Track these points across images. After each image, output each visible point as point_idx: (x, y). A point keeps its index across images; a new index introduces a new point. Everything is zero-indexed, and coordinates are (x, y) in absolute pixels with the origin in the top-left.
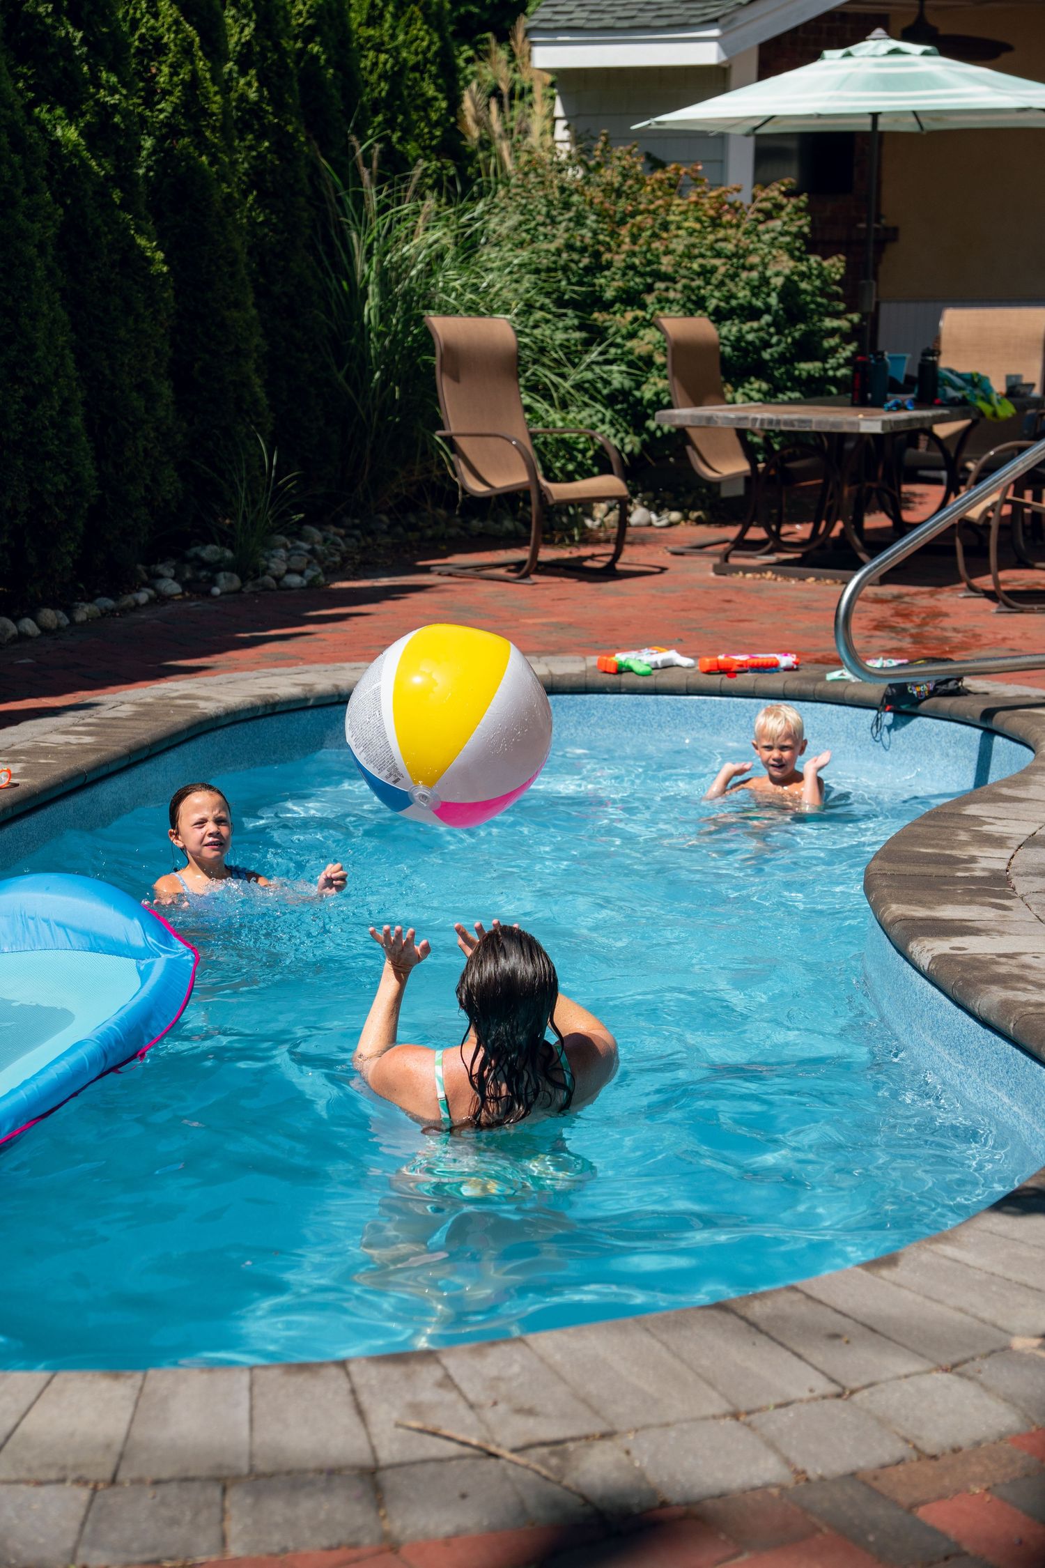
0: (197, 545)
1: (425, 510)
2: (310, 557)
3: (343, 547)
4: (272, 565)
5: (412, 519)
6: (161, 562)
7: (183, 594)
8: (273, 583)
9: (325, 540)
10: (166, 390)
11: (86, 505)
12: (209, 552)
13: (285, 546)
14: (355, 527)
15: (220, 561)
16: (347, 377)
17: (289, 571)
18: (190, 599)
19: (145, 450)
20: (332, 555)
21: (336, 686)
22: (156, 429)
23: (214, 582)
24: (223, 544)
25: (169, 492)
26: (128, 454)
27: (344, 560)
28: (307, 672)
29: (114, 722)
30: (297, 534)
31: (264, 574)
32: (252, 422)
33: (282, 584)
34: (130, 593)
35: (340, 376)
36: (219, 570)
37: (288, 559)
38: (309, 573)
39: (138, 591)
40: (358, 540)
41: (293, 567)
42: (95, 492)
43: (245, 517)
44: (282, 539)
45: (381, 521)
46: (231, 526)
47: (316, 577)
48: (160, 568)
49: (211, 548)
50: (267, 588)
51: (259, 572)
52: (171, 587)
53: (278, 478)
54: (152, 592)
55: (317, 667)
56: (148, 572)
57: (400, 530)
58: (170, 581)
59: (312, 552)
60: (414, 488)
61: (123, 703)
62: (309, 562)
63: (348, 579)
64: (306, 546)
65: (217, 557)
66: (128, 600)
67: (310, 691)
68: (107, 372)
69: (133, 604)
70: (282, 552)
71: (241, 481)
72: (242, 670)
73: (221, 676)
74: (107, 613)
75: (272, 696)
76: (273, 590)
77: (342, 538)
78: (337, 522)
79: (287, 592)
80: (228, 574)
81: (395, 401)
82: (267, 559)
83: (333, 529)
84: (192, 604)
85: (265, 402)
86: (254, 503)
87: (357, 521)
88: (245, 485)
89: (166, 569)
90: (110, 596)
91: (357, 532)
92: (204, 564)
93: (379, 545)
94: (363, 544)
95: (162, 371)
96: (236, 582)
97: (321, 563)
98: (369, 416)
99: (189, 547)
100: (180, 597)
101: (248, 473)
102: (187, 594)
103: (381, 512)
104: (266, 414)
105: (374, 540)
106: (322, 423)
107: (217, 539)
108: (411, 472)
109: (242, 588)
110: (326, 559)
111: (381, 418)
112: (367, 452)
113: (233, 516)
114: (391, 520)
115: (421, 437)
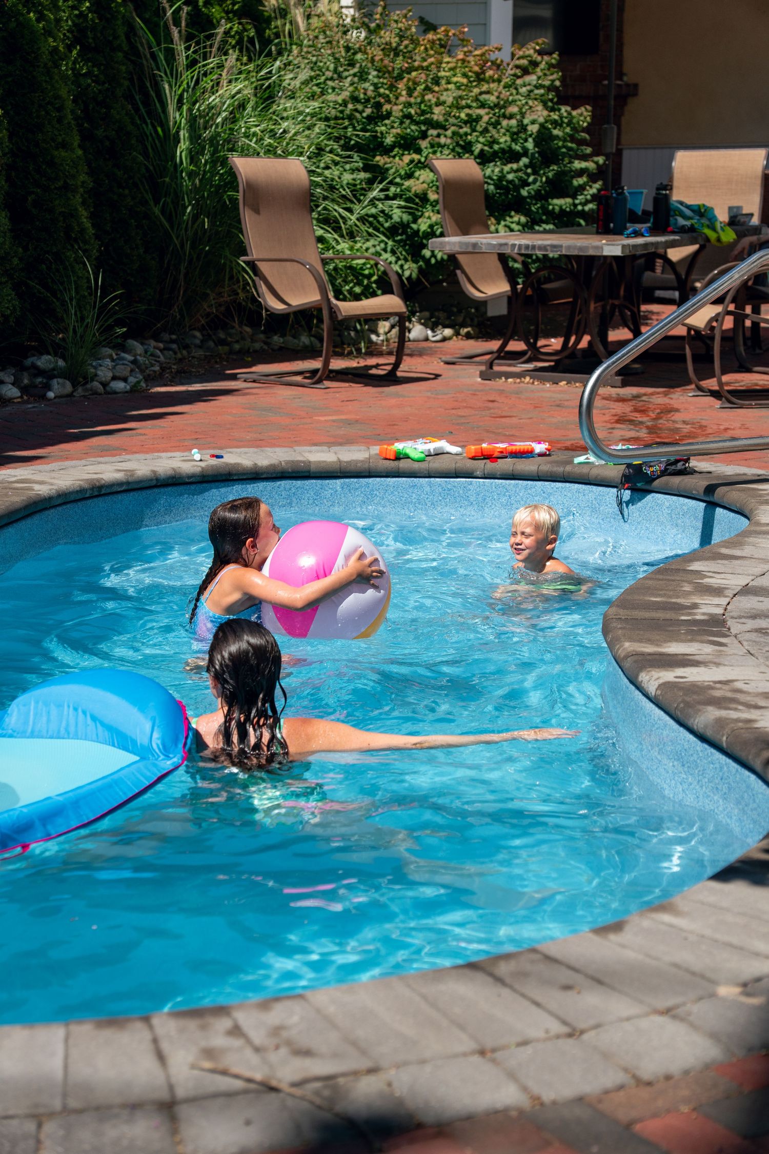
0: (34, 356)
2: (132, 366)
3: (162, 359)
4: (99, 373)
5: (222, 335)
7: (21, 397)
8: (100, 388)
9: (146, 352)
12: (44, 361)
13: (111, 357)
14: (172, 341)
15: (53, 369)
16: (163, 212)
17: (114, 378)
18: (28, 402)
20: (152, 365)
21: (154, 472)
23: (48, 388)
24: (56, 355)
25: (8, 308)
27: (163, 369)
28: (129, 460)
30: (122, 347)
31: (92, 380)
32: (80, 248)
33: (108, 389)
35: (157, 211)
36: (54, 377)
37: (114, 367)
38: (132, 380)
40: (175, 353)
41: (117, 374)
43: (75, 331)
44: (108, 351)
45: (195, 337)
46: (63, 339)
47: (139, 382)
49: (46, 358)
50: (96, 393)
51: (88, 379)
52: (10, 391)
53: (102, 297)
55: (137, 456)
57: (211, 344)
58: (10, 386)
60: (223, 309)
62: (132, 371)
63: (165, 385)
64: (129, 357)
65: (52, 366)
67: (132, 475)
70: (108, 362)
71: (71, 300)
72: (72, 459)
73: (54, 464)
75: (98, 480)
76: (100, 394)
77: (160, 350)
78: (157, 340)
79: (114, 396)
80: (60, 380)
81: (205, 230)
82: (95, 368)
83: (153, 343)
84: (30, 406)
85: (91, 231)
86: (83, 319)
87: (174, 337)
88: (74, 303)
89: (6, 376)
91: (174, 346)
92: (40, 372)
93: (193, 357)
94: (179, 356)
96: (69, 388)
97: (142, 371)
98: (182, 246)
99: (26, 357)
100: (19, 400)
101: (77, 292)
102: (25, 398)
103: (194, 329)
104: (92, 241)
105: (189, 353)
106: (141, 251)
107: (51, 351)
108: (220, 294)
109: (73, 392)
110: (147, 368)
111: (193, 247)
112: (182, 276)
113: (65, 330)
114: (203, 335)
115: (228, 263)
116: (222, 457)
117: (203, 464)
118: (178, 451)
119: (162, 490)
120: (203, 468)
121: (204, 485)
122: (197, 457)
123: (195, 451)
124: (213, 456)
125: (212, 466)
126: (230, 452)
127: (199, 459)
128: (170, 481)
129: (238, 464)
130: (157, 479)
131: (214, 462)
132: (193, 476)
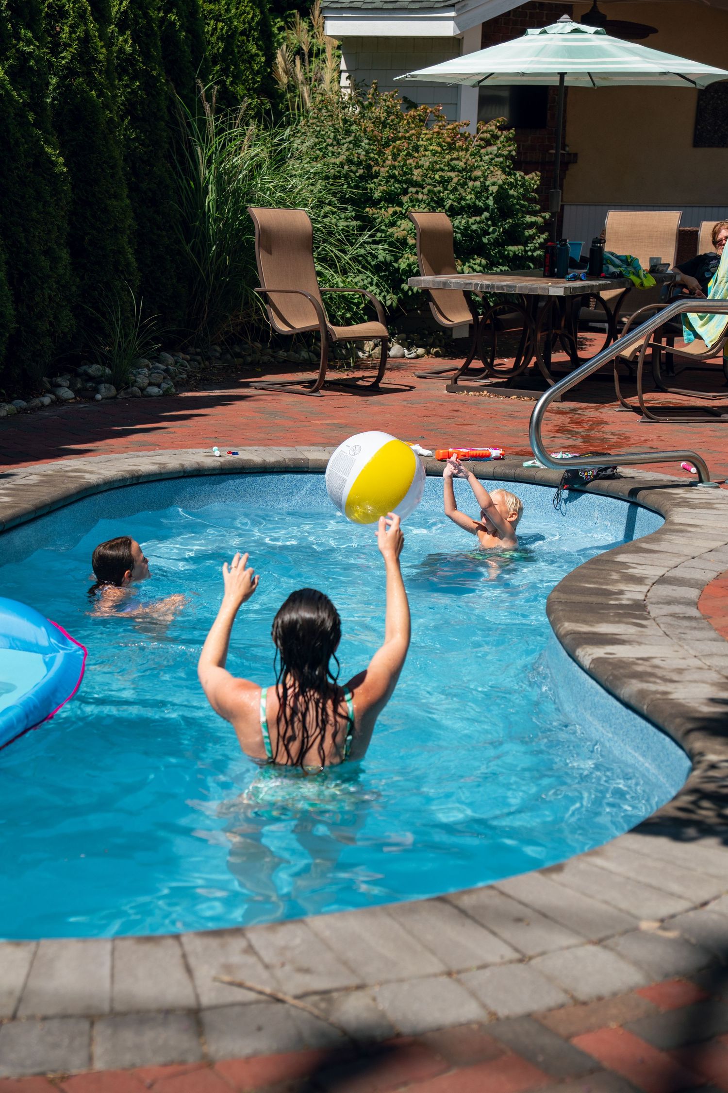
0: (86, 365)
1: (246, 343)
2: (165, 374)
3: (189, 368)
4: (138, 379)
5: (237, 349)
6: (60, 376)
7: (75, 398)
8: (139, 392)
9: (176, 362)
10: (65, 255)
11: (7, 335)
12: (94, 369)
13: (147, 366)
14: (197, 354)
15: (102, 376)
16: (192, 249)
17: (150, 384)
18: (80, 402)
19: (50, 297)
20: (181, 373)
21: (182, 465)
22: (58, 282)
23: (97, 391)
24: (104, 364)
25: (66, 326)
26: (37, 299)
27: (189, 377)
28: (162, 455)
29: (25, 488)
30: (156, 359)
31: (132, 386)
32: (125, 279)
33: (145, 393)
34: (37, 397)
35: (188, 248)
36: (101, 382)
37: (150, 375)
38: (164, 386)
39: (43, 396)
40: (199, 364)
41: (153, 381)
42: (14, 325)
43: (119, 345)
44: (146, 361)
45: (216, 350)
46: (110, 351)
47: (169, 388)
48: (59, 380)
49: (96, 366)
50: (135, 396)
51: (129, 384)
52: (67, 393)
53: (143, 319)
54: (53, 397)
55: (168, 451)
56: (51, 383)
57: (229, 356)
58: (67, 389)
59: (166, 371)
60: (239, 328)
61: (31, 474)
62: (164, 378)
63: (191, 391)
64: (162, 367)
65: (100, 374)
66: (36, 402)
67: (164, 468)
68: (23, 241)
69: (40, 405)
70: (145, 371)
71: (117, 320)
72: (116, 452)
73: (102, 457)
74: (21, 411)
75: (137, 471)
76: (139, 397)
77: (187, 361)
78: (184, 350)
79: (150, 398)
80: (107, 385)
81: (226, 266)
82: (135, 375)
83: (181, 355)
84: (82, 406)
85: (135, 265)
86: (126, 336)
87: (198, 350)
88: (120, 323)
89: (63, 381)
90: (24, 399)
91: (199, 358)
92: (90, 378)
93: (214, 367)
94: (202, 365)
95: (62, 241)
96: (113, 391)
97: (172, 378)
98: (208, 277)
99: (80, 366)
100: (73, 401)
101: (122, 314)
102: (78, 399)
103: (215, 344)
104: (135, 273)
105: (210, 364)
106: (175, 281)
107: (100, 360)
108: (237, 316)
109: (117, 395)
110: (176, 376)
111: (217, 278)
112: (206, 302)
113: (111, 344)
114: (222, 349)
115: (244, 292)
116: (237, 454)
117: (222, 460)
118: (202, 447)
119: (188, 480)
120: (221, 463)
121: (223, 477)
122: (217, 453)
123: (215, 448)
124: (230, 453)
125: (229, 461)
126: (244, 450)
127: (218, 455)
128: (195, 473)
129: (250, 460)
130: (184, 471)
131: (231, 457)
132: (214, 469)
